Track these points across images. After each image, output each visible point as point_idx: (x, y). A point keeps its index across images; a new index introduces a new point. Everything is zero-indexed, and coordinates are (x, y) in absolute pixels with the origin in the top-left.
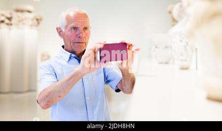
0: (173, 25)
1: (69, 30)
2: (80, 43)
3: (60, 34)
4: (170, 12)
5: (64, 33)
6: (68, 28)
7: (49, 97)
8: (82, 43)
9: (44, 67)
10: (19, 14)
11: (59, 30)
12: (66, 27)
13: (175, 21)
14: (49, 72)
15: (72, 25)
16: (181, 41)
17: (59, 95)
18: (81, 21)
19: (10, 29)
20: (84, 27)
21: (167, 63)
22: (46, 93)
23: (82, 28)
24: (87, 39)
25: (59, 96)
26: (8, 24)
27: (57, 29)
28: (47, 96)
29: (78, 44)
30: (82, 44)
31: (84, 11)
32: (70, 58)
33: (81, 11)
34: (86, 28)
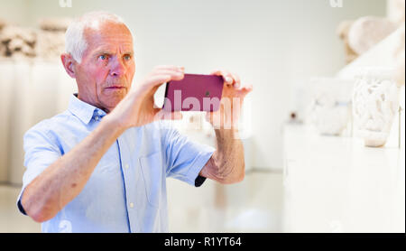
0: (349, 62)
1: (92, 61)
2: (117, 87)
3: (70, 71)
4: (343, 37)
5: (80, 67)
6: (90, 56)
7: (50, 190)
8: (120, 88)
9: (35, 134)
10: (50, 35)
11: (67, 61)
12: (85, 55)
13: (351, 53)
14: (48, 145)
15: (99, 49)
16: (370, 91)
17: (74, 182)
18: (117, 40)
19: (32, 64)
20: (123, 53)
21: (337, 135)
22: (42, 183)
23: (119, 56)
24: (129, 80)
25: (74, 185)
26: (27, 54)
27: (63, 58)
28: (44, 189)
29: (113, 90)
30: (121, 91)
31: (121, 20)
32: (93, 118)
33: (116, 18)
34: (127, 56)
